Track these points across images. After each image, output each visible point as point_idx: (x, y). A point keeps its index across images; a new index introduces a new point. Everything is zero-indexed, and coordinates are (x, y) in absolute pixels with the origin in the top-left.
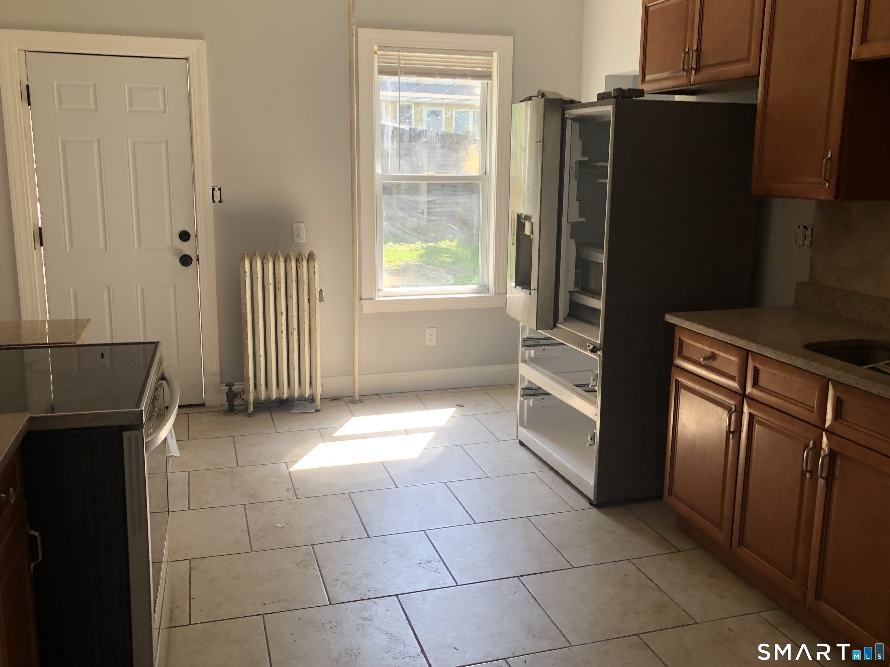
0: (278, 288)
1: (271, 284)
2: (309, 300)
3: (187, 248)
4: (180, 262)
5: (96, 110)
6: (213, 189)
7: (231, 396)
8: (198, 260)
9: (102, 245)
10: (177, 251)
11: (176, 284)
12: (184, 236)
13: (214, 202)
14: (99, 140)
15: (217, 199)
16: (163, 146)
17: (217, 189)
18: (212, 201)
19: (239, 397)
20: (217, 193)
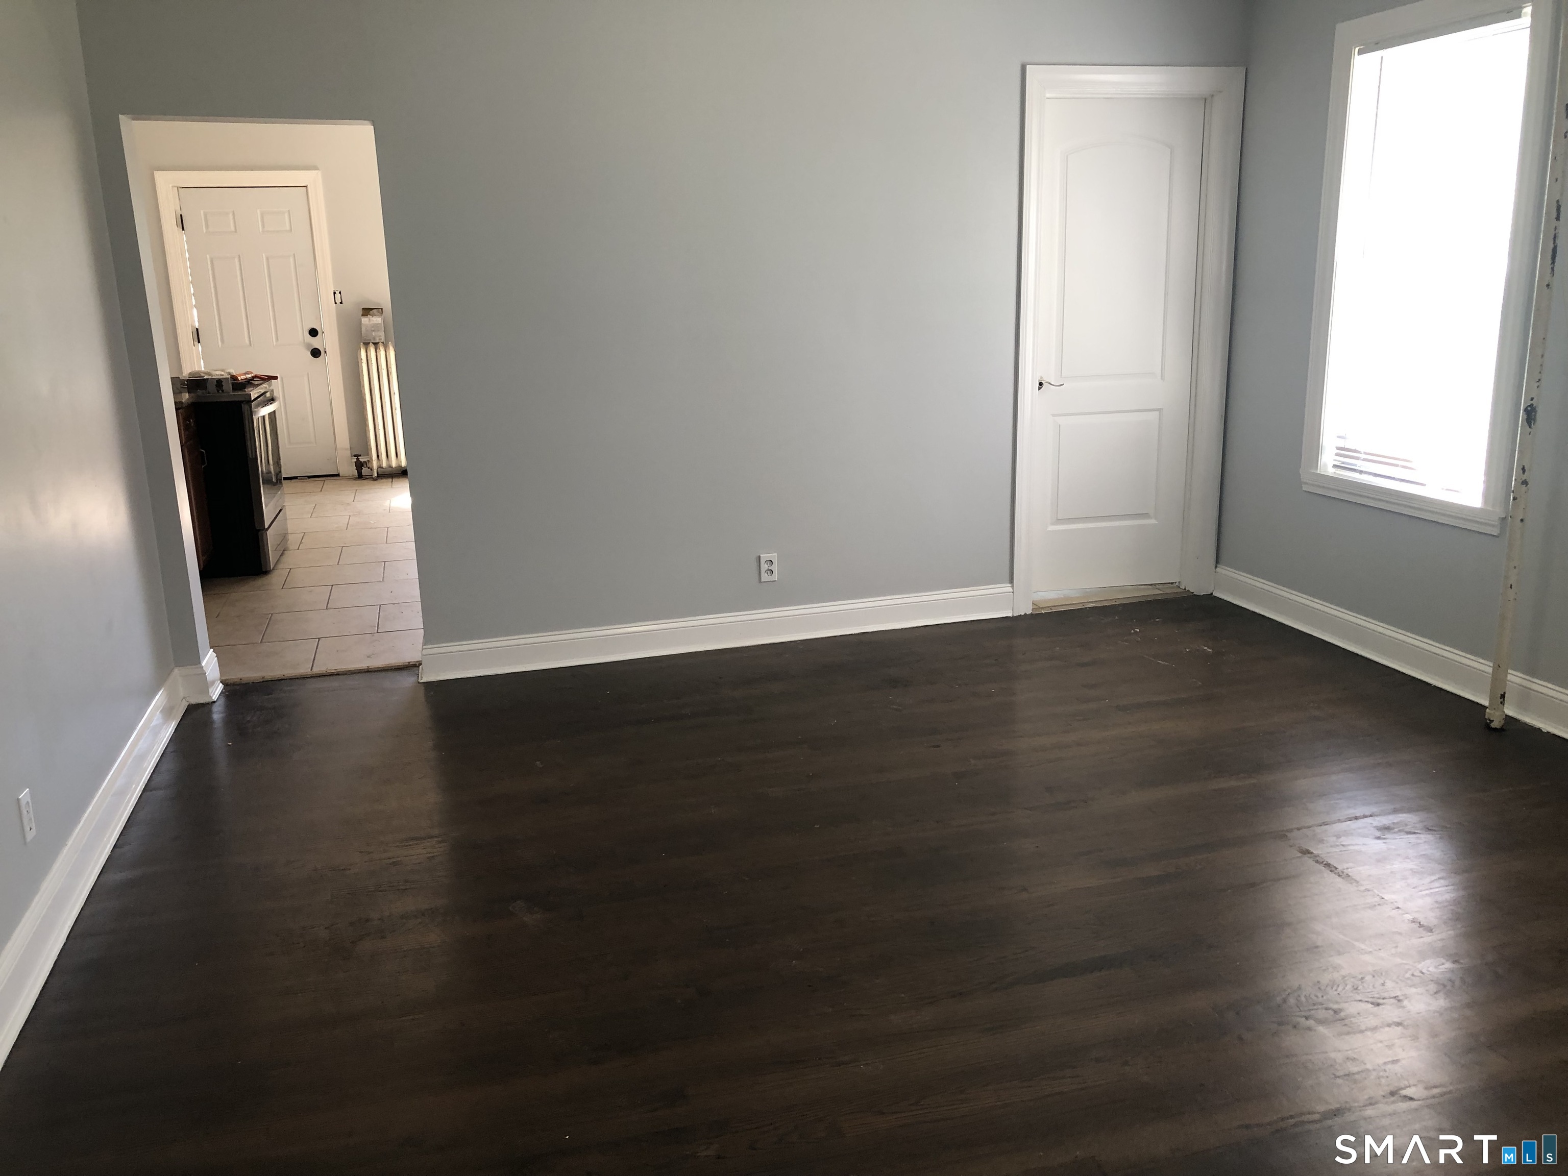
3: (316, 342)
4: (312, 355)
5: (236, 231)
6: (335, 293)
7: (359, 465)
8: (326, 352)
9: (247, 341)
10: (308, 345)
11: (309, 373)
12: (313, 333)
13: (336, 303)
14: (239, 256)
15: (338, 301)
16: (292, 260)
17: (337, 293)
18: (334, 303)
19: (365, 466)
20: (338, 295)
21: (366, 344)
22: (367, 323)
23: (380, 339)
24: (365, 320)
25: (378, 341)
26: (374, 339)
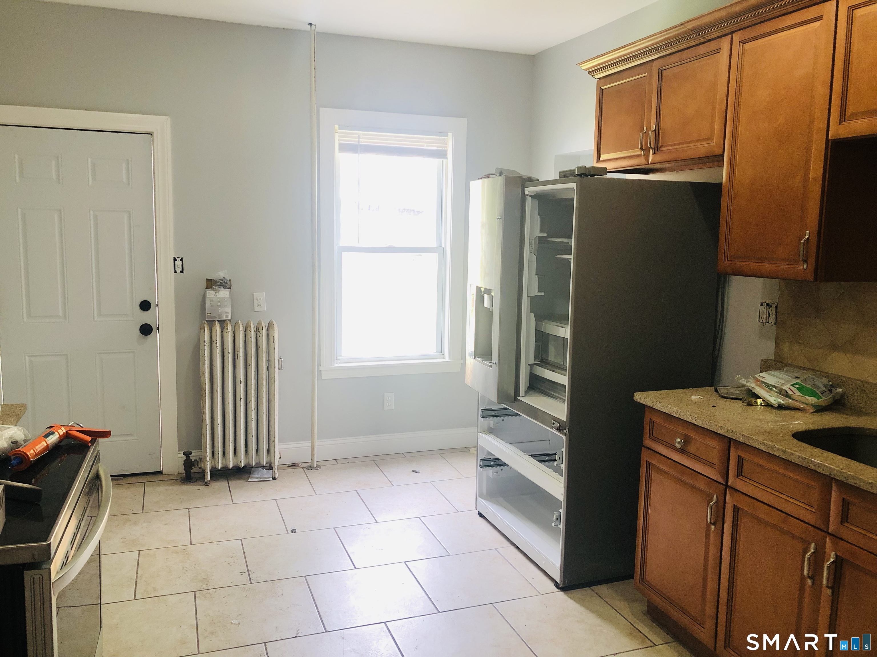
0: (238, 356)
1: (230, 353)
2: (268, 368)
3: (146, 318)
4: (140, 331)
5: (58, 181)
6: (175, 260)
7: (189, 464)
8: (158, 329)
9: (61, 313)
10: (137, 320)
12: (145, 306)
13: (175, 272)
14: (60, 211)
15: (178, 270)
16: (127, 218)
17: (178, 259)
18: (173, 271)
19: (196, 465)
20: (178, 263)
21: (211, 323)
22: (213, 296)
23: (227, 316)
24: (210, 294)
25: (225, 319)
26: (220, 315)
